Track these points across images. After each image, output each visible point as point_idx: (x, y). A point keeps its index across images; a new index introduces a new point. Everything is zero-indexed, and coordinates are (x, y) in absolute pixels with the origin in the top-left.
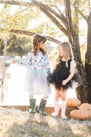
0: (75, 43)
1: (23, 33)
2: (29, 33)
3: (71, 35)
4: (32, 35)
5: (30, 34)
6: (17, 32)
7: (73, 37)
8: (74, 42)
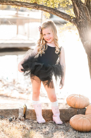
0: (81, 15)
1: (10, 4)
2: (18, 4)
3: (75, 4)
4: (23, 5)
5: (20, 4)
6: (2, 3)
7: (78, 6)
8: (80, 13)
